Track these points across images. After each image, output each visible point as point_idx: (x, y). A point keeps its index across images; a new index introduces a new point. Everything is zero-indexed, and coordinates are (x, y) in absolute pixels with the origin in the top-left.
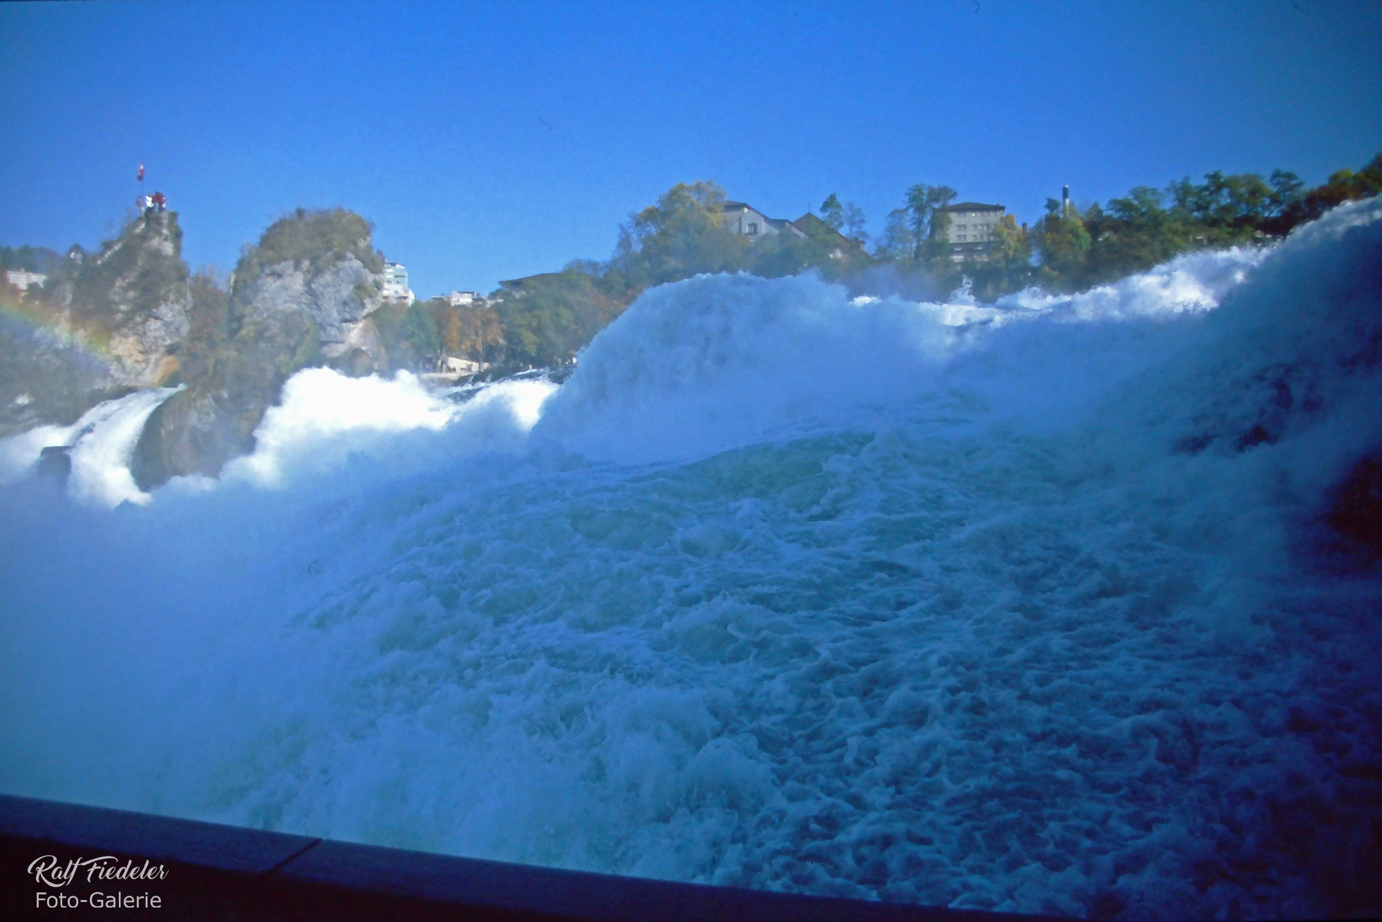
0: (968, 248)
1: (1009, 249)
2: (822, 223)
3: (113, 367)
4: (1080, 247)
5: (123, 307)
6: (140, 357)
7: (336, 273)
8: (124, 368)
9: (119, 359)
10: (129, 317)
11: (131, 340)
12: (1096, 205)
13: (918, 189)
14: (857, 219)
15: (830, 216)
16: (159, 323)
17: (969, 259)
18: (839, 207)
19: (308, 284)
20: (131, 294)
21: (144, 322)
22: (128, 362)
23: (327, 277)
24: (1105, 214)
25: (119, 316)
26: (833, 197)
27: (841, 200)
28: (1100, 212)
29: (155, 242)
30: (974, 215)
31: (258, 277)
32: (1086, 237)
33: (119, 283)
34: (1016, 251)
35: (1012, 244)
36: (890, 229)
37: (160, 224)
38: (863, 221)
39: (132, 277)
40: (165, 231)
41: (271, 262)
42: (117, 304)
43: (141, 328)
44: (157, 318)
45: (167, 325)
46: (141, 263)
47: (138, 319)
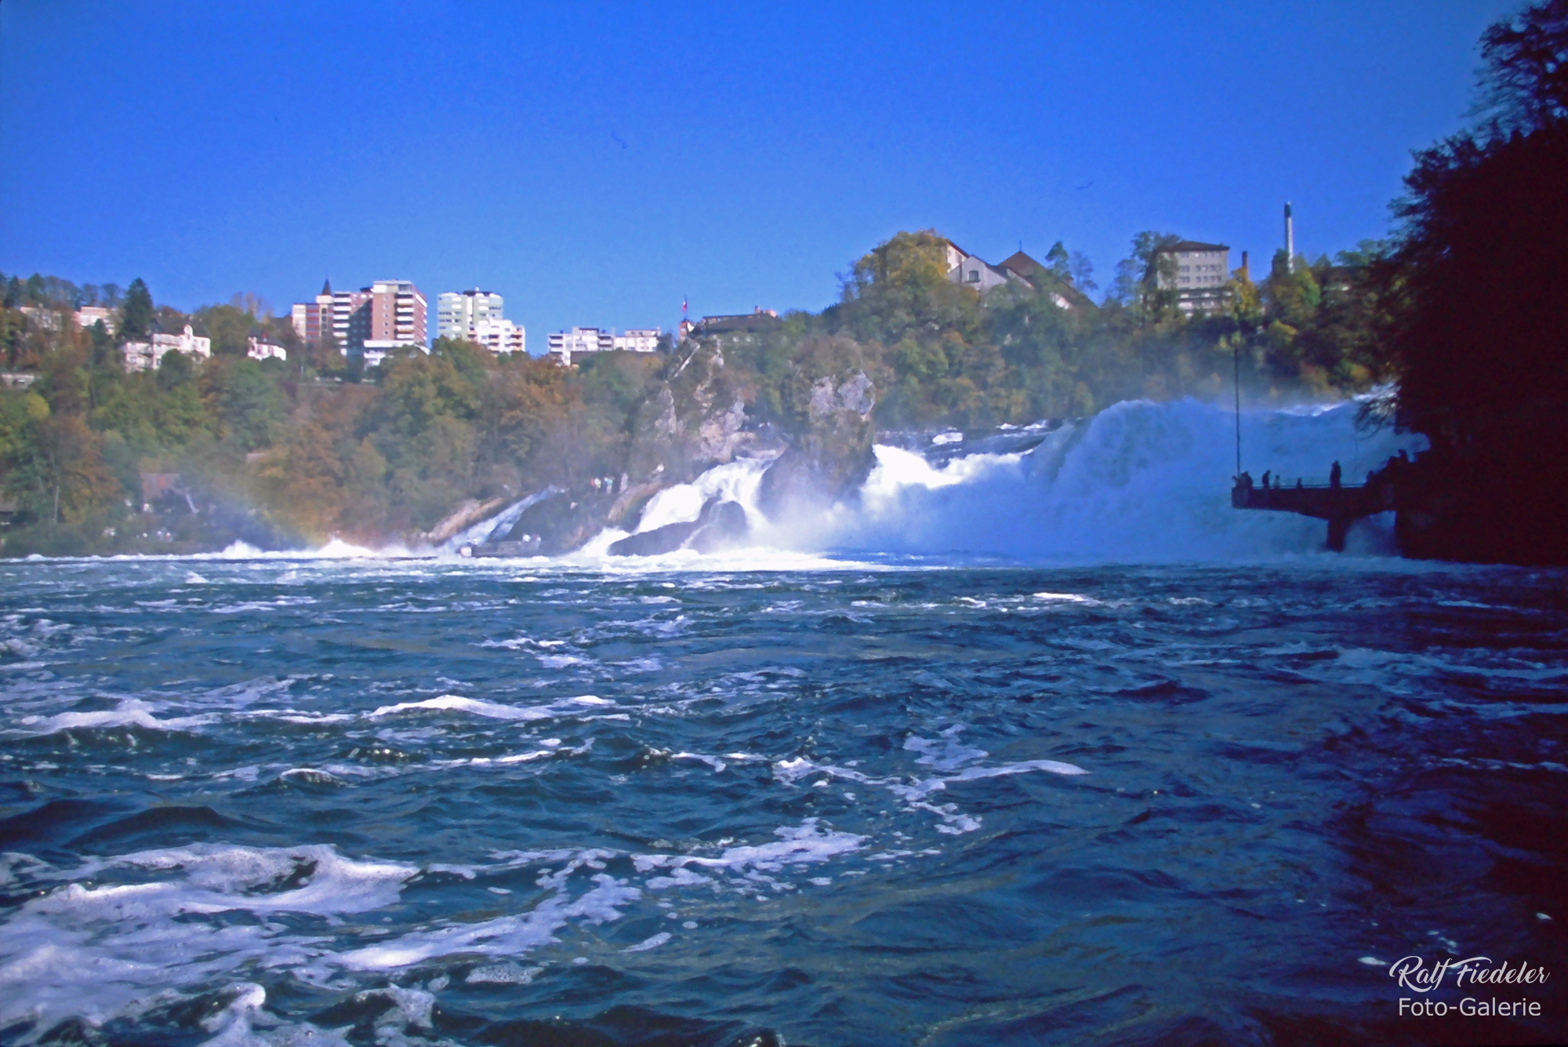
0: (1196, 294)
1: (1241, 302)
2: (1049, 272)
3: (703, 446)
4: (1310, 301)
5: (705, 405)
6: (720, 439)
7: (855, 382)
8: (709, 444)
9: (706, 440)
10: (711, 411)
11: (715, 427)
12: (1324, 257)
13: (1144, 235)
14: (1084, 268)
15: (1057, 265)
16: (733, 416)
17: (1198, 307)
18: (1065, 254)
19: (835, 390)
20: (710, 396)
21: (724, 414)
22: (712, 441)
23: (848, 386)
24: (1333, 265)
25: (704, 411)
26: (1059, 245)
27: (1067, 247)
28: (1328, 264)
29: (715, 358)
30: (1197, 255)
31: (810, 387)
32: (1314, 286)
33: (699, 388)
34: (1247, 305)
35: (1243, 297)
36: (1119, 279)
37: (716, 346)
38: (1090, 270)
39: (707, 384)
40: (719, 351)
41: (818, 377)
42: (701, 402)
43: (721, 420)
44: (732, 412)
45: (737, 417)
46: (711, 374)
47: (718, 413)
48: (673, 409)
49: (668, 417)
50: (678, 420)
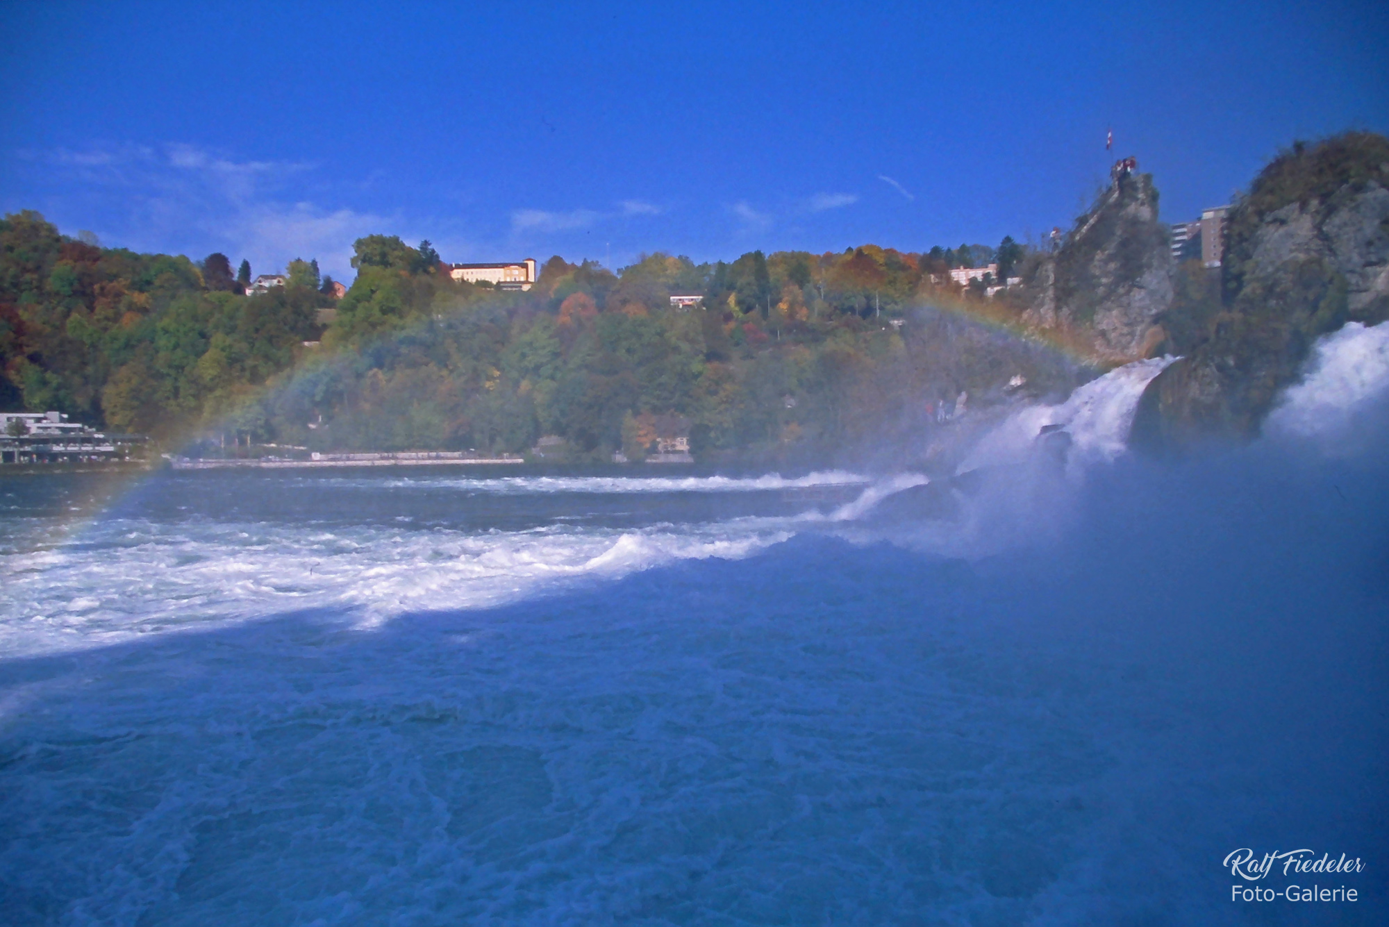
5: (1104, 280)
6: (1125, 330)
7: (1355, 209)
8: (1109, 342)
9: (1103, 334)
10: (1112, 290)
11: (1115, 312)
16: (1143, 292)
19: (1318, 227)
20: (1112, 266)
21: (1128, 293)
22: (1113, 336)
23: (1344, 215)
25: (1102, 290)
29: (1132, 209)
31: (1257, 227)
33: (1099, 256)
37: (1136, 189)
39: (1111, 248)
40: (1141, 196)
41: (1271, 208)
42: (1098, 277)
43: (1124, 300)
44: (1141, 287)
45: (1152, 293)
46: (1119, 232)
47: (1121, 290)
48: (1051, 293)
49: (1042, 304)
50: (1058, 308)
